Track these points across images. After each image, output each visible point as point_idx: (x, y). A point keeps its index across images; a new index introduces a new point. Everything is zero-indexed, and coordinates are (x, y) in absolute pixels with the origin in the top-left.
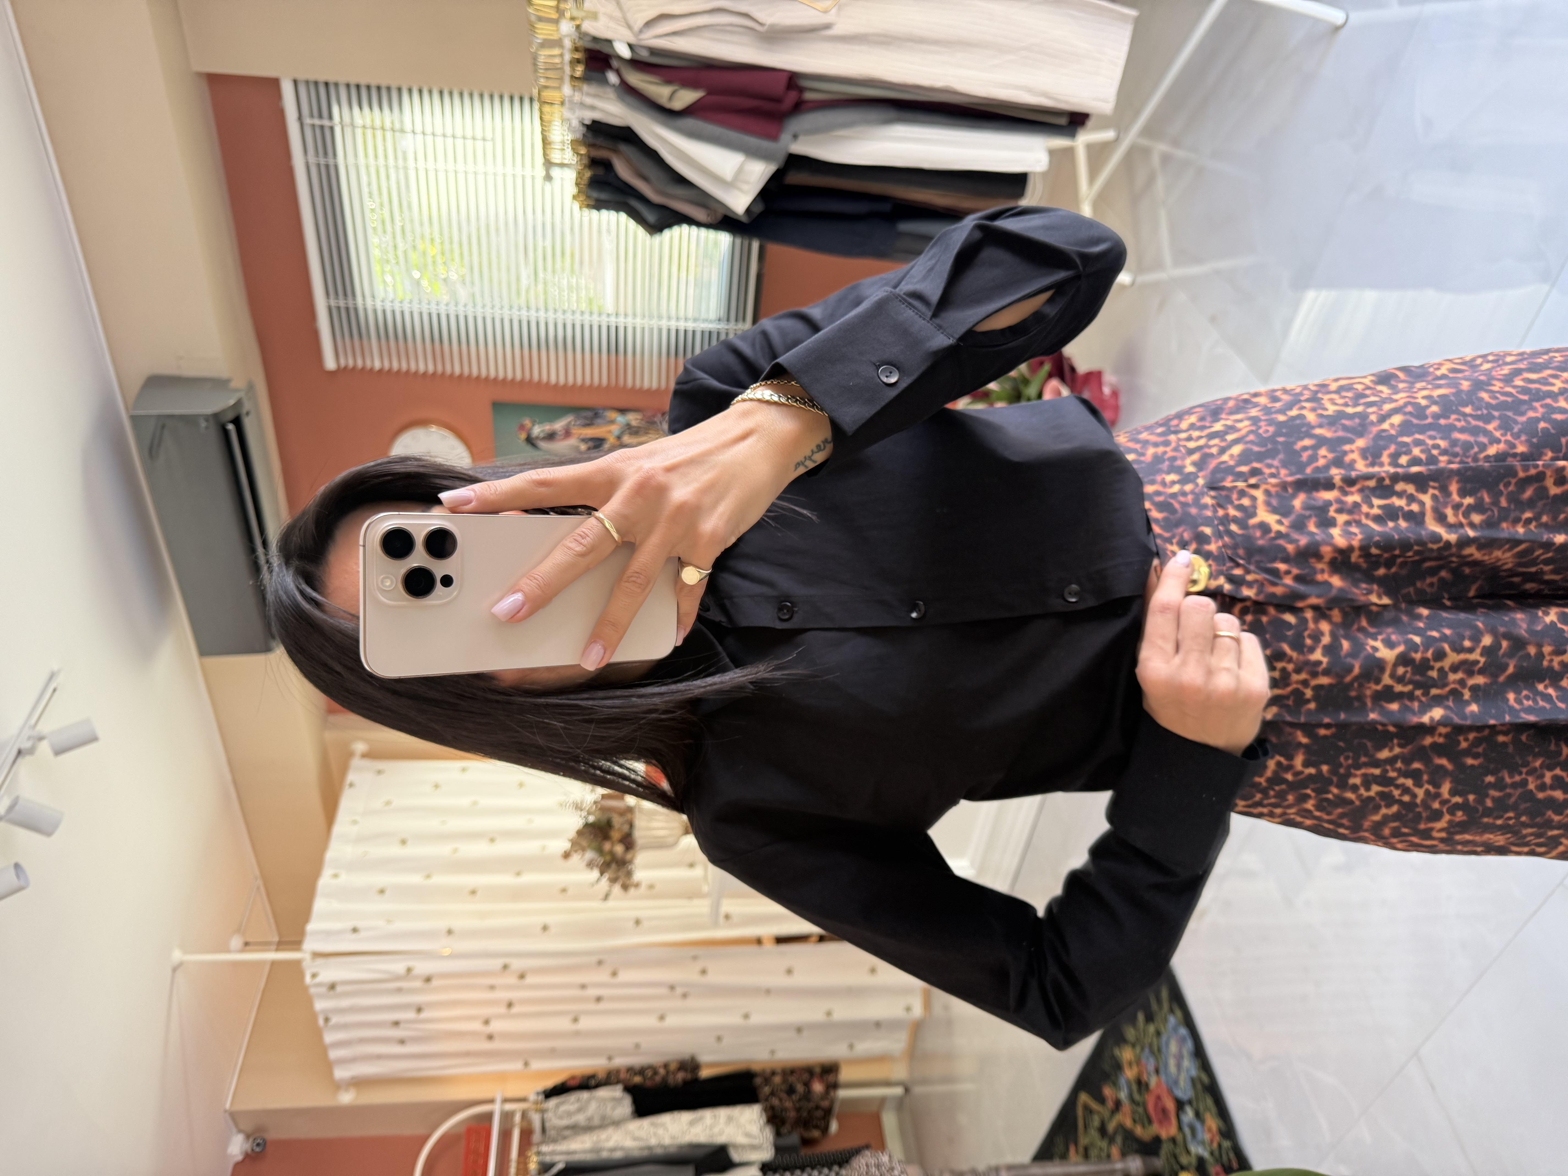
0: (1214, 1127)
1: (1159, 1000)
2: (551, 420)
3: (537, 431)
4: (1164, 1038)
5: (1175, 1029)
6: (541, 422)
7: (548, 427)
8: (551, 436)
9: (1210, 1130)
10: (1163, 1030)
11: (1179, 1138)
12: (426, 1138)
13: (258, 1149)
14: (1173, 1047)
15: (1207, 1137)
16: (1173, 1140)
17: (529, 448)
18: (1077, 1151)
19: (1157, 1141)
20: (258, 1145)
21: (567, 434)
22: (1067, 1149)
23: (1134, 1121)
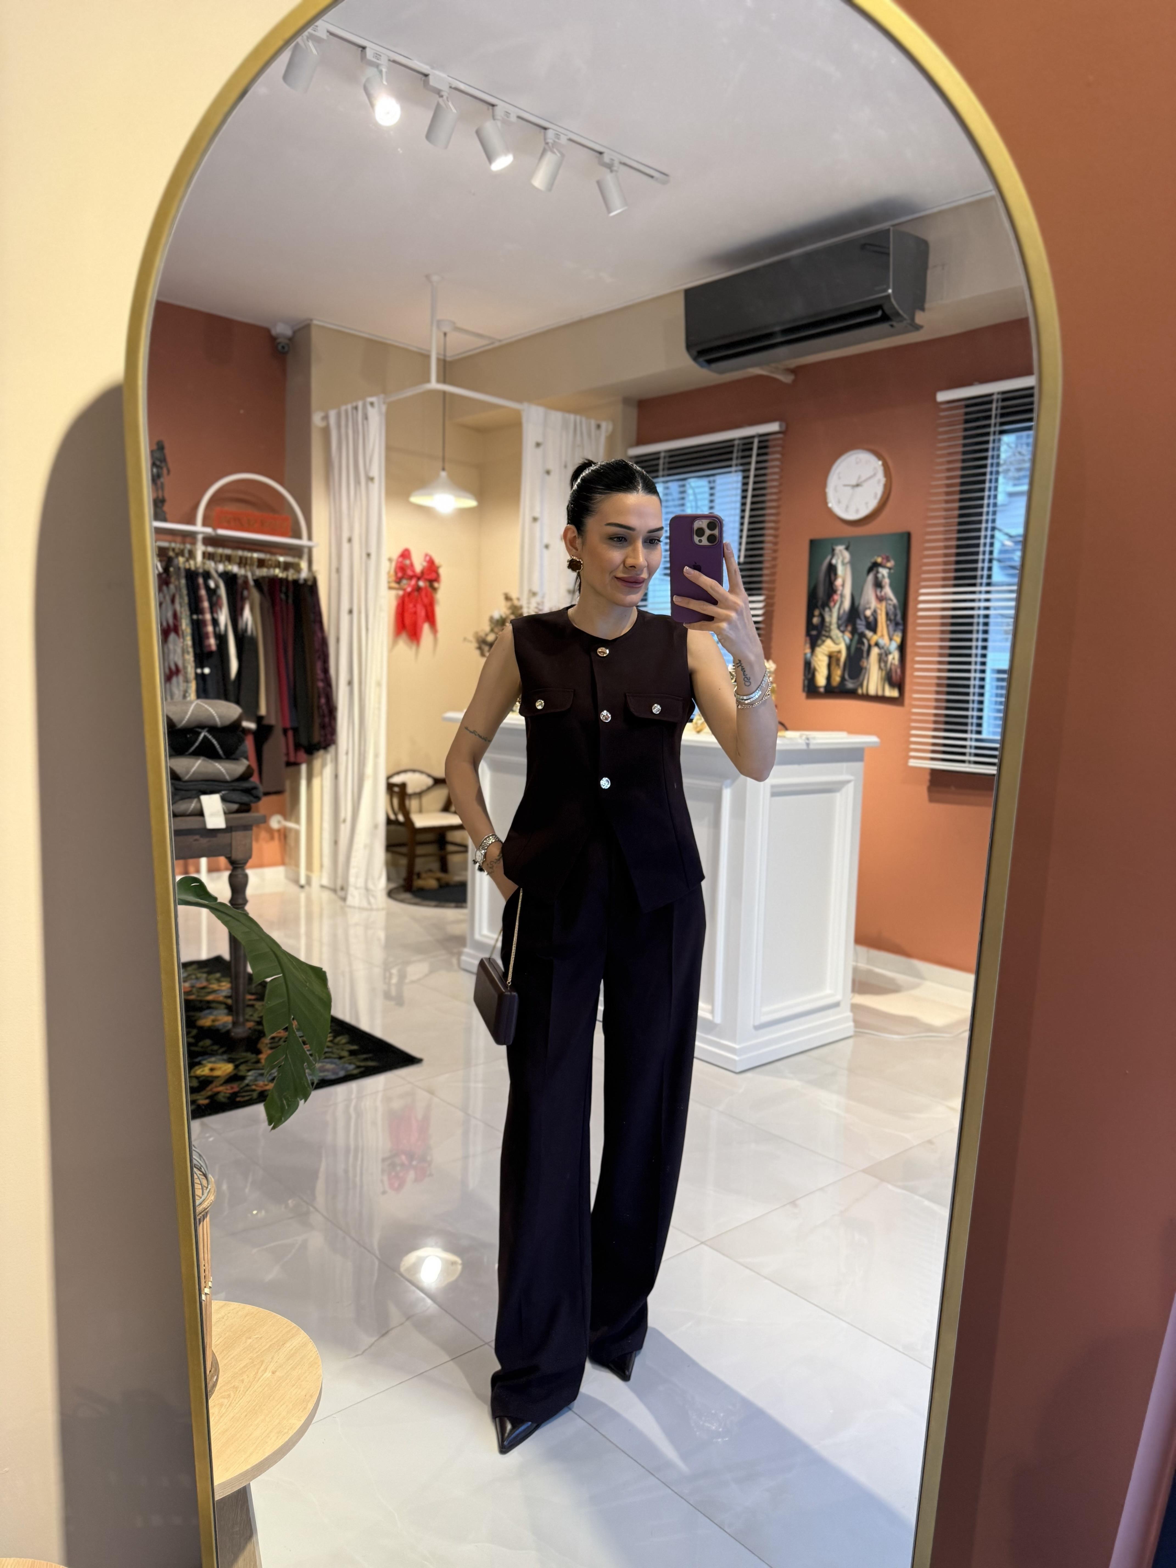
0: (267, 1088)
1: (366, 1060)
2: (891, 585)
3: (884, 572)
4: (337, 1061)
5: (343, 1069)
6: (890, 576)
7: (886, 581)
8: (878, 585)
9: (266, 1085)
10: (343, 1060)
11: (259, 1065)
12: (281, 483)
13: (280, 347)
14: (329, 1066)
15: (261, 1083)
16: (258, 1062)
17: (869, 565)
18: (250, 1000)
19: (258, 1052)
20: (283, 347)
21: (880, 599)
22: (252, 994)
23: (273, 1038)
